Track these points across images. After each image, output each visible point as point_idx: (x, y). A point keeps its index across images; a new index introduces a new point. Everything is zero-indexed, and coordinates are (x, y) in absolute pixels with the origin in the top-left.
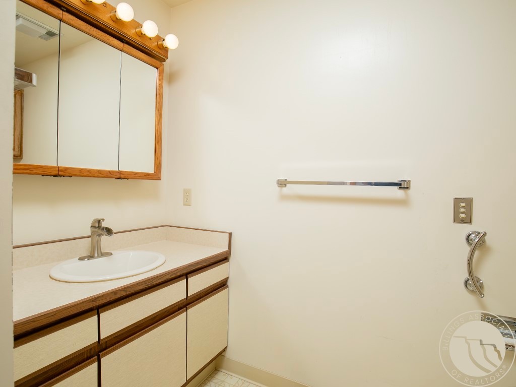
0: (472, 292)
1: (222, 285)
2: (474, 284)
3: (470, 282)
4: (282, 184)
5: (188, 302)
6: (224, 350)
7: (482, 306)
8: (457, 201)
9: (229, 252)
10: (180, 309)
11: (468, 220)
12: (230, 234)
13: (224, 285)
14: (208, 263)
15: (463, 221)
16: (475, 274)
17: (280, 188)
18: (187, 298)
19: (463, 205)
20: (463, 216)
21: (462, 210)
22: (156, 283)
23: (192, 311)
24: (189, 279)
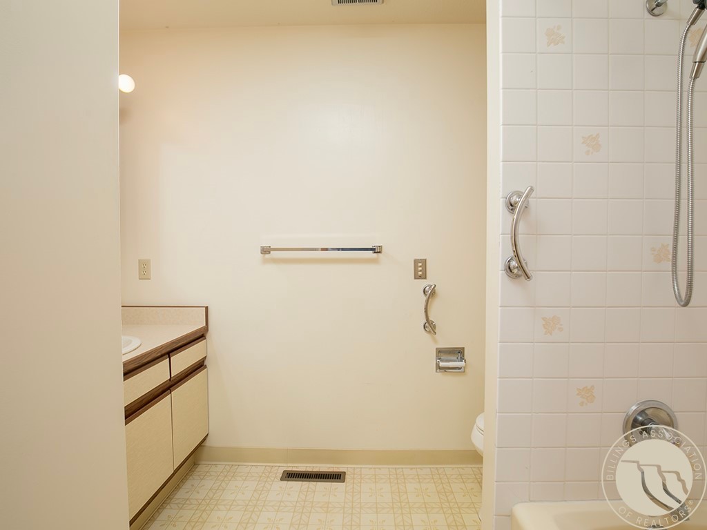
0: (430, 332)
1: (200, 366)
2: (430, 326)
3: (427, 324)
4: (266, 251)
5: (171, 384)
6: (204, 440)
7: (435, 341)
8: (416, 262)
9: (206, 329)
10: (163, 392)
11: (424, 277)
12: (207, 308)
13: (202, 366)
14: (189, 340)
15: (420, 277)
16: (430, 319)
17: (262, 255)
18: (170, 379)
19: (420, 264)
20: (420, 273)
21: (420, 269)
22: (145, 361)
23: (176, 393)
24: (172, 358)
